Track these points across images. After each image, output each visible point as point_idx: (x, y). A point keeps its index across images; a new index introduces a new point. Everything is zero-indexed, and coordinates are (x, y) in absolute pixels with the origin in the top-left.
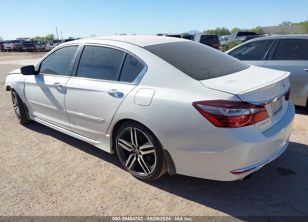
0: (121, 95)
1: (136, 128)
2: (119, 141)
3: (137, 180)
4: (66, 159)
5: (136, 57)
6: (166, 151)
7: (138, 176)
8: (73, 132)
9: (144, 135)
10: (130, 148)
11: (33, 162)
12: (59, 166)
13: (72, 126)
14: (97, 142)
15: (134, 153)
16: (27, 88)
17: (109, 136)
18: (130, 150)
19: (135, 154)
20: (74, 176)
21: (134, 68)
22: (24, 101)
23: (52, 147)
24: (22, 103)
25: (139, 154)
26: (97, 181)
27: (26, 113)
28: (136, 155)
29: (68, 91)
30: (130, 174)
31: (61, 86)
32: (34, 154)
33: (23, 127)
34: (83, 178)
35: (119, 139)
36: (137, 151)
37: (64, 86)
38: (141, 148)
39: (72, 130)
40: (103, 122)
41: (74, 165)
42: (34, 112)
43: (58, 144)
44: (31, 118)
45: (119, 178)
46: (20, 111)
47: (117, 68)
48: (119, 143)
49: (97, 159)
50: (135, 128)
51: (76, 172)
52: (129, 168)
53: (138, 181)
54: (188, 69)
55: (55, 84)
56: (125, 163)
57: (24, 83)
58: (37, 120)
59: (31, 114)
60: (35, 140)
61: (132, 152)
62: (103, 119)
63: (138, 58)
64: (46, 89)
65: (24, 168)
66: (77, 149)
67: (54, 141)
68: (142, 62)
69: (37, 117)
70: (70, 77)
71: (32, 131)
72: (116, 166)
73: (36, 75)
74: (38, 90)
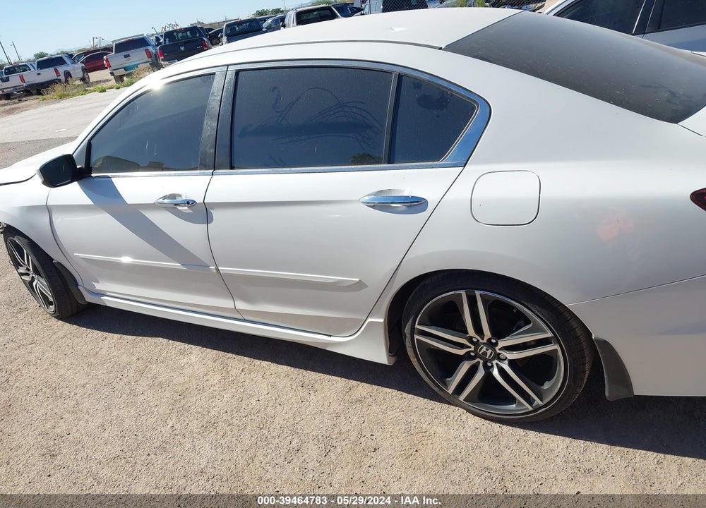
0: (415, 204)
1: (482, 292)
2: (416, 331)
3: (494, 424)
4: (253, 401)
5: (440, 82)
6: (605, 344)
7: (497, 416)
8: (244, 320)
9: (513, 307)
10: (462, 346)
11: (166, 430)
12: (249, 428)
13: (241, 305)
14: (333, 339)
15: (473, 358)
16: (59, 220)
17: (382, 320)
18: (462, 352)
19: (478, 360)
20: (312, 451)
21: (438, 116)
22: (57, 257)
23: (188, 371)
24: (53, 264)
25: (493, 359)
26: (385, 453)
27: (72, 288)
28: (481, 361)
29: (216, 214)
30: (461, 410)
31: (188, 203)
32: (151, 404)
33: (67, 327)
34: (339, 450)
35: (417, 326)
36: (485, 353)
37: (199, 200)
38: (502, 343)
39: (240, 317)
40: (360, 285)
41: (290, 415)
42: (97, 282)
43: (197, 357)
44: (89, 298)
45: (439, 430)
46: (52, 285)
47: (378, 126)
48: (416, 337)
49: (339, 383)
50: (478, 293)
51: (311, 438)
52: (462, 398)
53: (496, 426)
54: (618, 92)
55: (164, 198)
56: (446, 385)
57: (48, 209)
58: (109, 301)
59: (86, 289)
60: (124, 359)
61: (468, 357)
62: (358, 280)
63: (445, 84)
64: (133, 217)
65: (152, 456)
66: (264, 363)
67: (183, 352)
68: (462, 92)
69: (108, 294)
70: (211, 171)
71: (100, 333)
72: (405, 395)
73: (82, 181)
74: (104, 224)
